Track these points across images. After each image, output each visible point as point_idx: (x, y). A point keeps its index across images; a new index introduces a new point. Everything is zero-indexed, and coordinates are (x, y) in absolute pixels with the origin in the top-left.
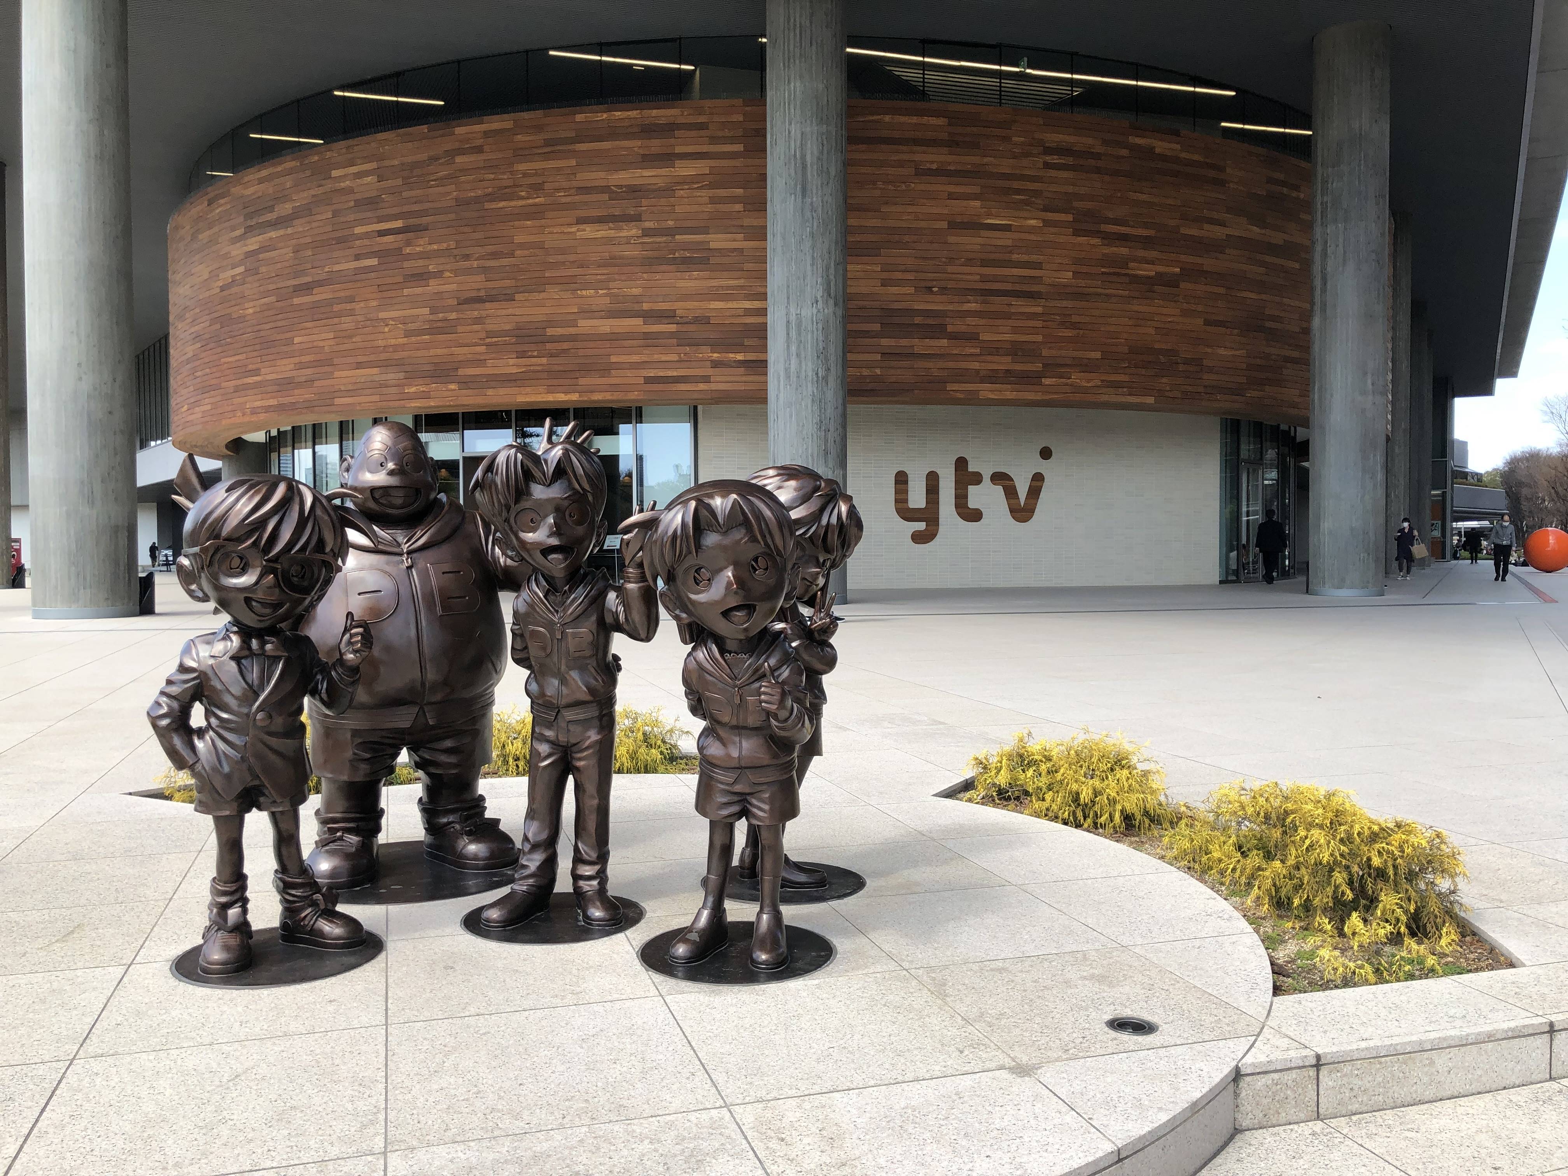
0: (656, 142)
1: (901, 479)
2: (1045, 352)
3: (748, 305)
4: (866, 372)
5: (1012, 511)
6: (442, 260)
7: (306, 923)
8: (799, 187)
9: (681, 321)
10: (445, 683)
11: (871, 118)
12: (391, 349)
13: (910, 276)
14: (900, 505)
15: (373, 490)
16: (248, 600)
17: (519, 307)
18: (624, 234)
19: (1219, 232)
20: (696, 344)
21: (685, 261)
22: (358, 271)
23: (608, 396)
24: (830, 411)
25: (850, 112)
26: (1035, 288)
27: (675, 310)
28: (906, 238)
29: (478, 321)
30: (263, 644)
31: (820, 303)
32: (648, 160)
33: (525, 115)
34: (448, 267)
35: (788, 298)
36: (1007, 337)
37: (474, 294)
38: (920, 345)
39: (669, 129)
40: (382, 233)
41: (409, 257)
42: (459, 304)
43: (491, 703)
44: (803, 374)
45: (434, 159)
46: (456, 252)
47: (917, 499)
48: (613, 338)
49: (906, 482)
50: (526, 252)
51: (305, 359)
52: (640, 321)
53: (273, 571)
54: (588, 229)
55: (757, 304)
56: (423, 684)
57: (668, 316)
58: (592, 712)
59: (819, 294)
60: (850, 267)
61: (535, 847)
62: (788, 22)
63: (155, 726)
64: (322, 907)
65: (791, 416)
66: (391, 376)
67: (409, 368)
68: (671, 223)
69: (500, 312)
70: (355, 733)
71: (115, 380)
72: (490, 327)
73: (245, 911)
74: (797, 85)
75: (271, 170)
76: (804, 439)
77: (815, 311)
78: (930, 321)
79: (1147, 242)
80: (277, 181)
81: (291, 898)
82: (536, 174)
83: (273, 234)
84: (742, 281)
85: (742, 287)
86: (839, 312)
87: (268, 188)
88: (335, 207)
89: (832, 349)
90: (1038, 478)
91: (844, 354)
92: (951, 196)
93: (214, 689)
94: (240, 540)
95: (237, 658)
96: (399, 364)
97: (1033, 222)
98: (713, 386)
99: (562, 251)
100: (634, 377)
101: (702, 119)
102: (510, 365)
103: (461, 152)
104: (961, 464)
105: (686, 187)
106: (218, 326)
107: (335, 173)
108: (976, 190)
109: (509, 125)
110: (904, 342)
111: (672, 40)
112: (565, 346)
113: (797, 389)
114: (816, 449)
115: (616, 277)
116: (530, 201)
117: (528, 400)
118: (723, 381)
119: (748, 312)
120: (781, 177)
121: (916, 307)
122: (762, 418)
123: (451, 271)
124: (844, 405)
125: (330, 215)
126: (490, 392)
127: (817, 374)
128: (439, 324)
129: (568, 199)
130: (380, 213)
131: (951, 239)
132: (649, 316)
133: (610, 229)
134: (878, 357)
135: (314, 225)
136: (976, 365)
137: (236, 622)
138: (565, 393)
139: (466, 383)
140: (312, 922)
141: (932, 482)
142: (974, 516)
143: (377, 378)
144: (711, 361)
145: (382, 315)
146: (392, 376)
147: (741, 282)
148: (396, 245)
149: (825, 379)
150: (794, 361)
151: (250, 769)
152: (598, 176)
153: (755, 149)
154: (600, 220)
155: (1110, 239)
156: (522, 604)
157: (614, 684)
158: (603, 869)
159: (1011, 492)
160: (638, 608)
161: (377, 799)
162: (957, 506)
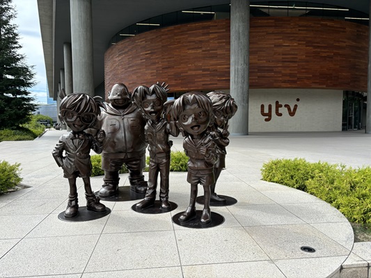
2: (298, 75)
4: (254, 81)
5: (289, 114)
8: (238, 38)
9: (211, 71)
10: (132, 147)
11: (256, 21)
12: (148, 80)
13: (265, 58)
14: (262, 112)
15: (114, 100)
16: (74, 125)
17: (175, 69)
18: (198, 51)
19: (344, 44)
20: (214, 76)
21: (212, 57)
22: (142, 63)
24: (245, 90)
25: (251, 20)
26: (296, 60)
27: (209, 68)
28: (264, 49)
30: (79, 136)
31: (243, 65)
32: (204, 34)
35: (235, 64)
36: (289, 72)
37: (165, 67)
38: (266, 74)
39: (209, 27)
40: (146, 54)
41: (151, 59)
42: (162, 69)
44: (238, 82)
45: (157, 37)
46: (162, 57)
47: (266, 111)
48: (195, 75)
49: (264, 107)
50: (177, 57)
52: (201, 71)
53: (79, 117)
54: (190, 51)
55: (228, 66)
56: (126, 148)
58: (164, 155)
59: (242, 63)
60: (250, 57)
63: (53, 155)
64: (95, 202)
65: (235, 91)
69: (171, 71)
70: (111, 159)
72: (169, 74)
74: (238, 14)
77: (241, 67)
78: (269, 69)
79: (325, 48)
80: (125, 44)
81: (88, 199)
82: (179, 39)
83: (124, 56)
85: (225, 62)
86: (247, 67)
87: (123, 46)
88: (137, 49)
89: (245, 76)
90: (296, 106)
91: (248, 77)
92: (275, 39)
93: (67, 147)
94: (71, 109)
95: (72, 139)
97: (295, 44)
98: (218, 86)
100: (200, 84)
101: (216, 24)
103: (163, 35)
104: (277, 102)
105: (212, 40)
106: (113, 76)
107: (136, 41)
108: (281, 37)
109: (173, 28)
110: (263, 74)
112: (185, 77)
113: (237, 85)
115: (196, 61)
116: (177, 45)
117: (177, 90)
119: (226, 68)
121: (266, 66)
124: (248, 89)
125: (135, 51)
127: (242, 81)
128: (158, 74)
130: (146, 49)
131: (275, 49)
132: (204, 70)
133: (195, 51)
134: (257, 77)
136: (281, 79)
140: (93, 205)
141: (270, 107)
142: (280, 115)
144: (217, 80)
145: (146, 72)
148: (149, 57)
149: (244, 82)
150: (236, 79)
151: (76, 167)
152: (193, 39)
153: (229, 30)
154: (193, 49)
155: (315, 47)
156: (146, 127)
157: (170, 148)
158: (167, 195)
159: (289, 109)
160: (174, 128)
161: (118, 175)
162: (276, 112)
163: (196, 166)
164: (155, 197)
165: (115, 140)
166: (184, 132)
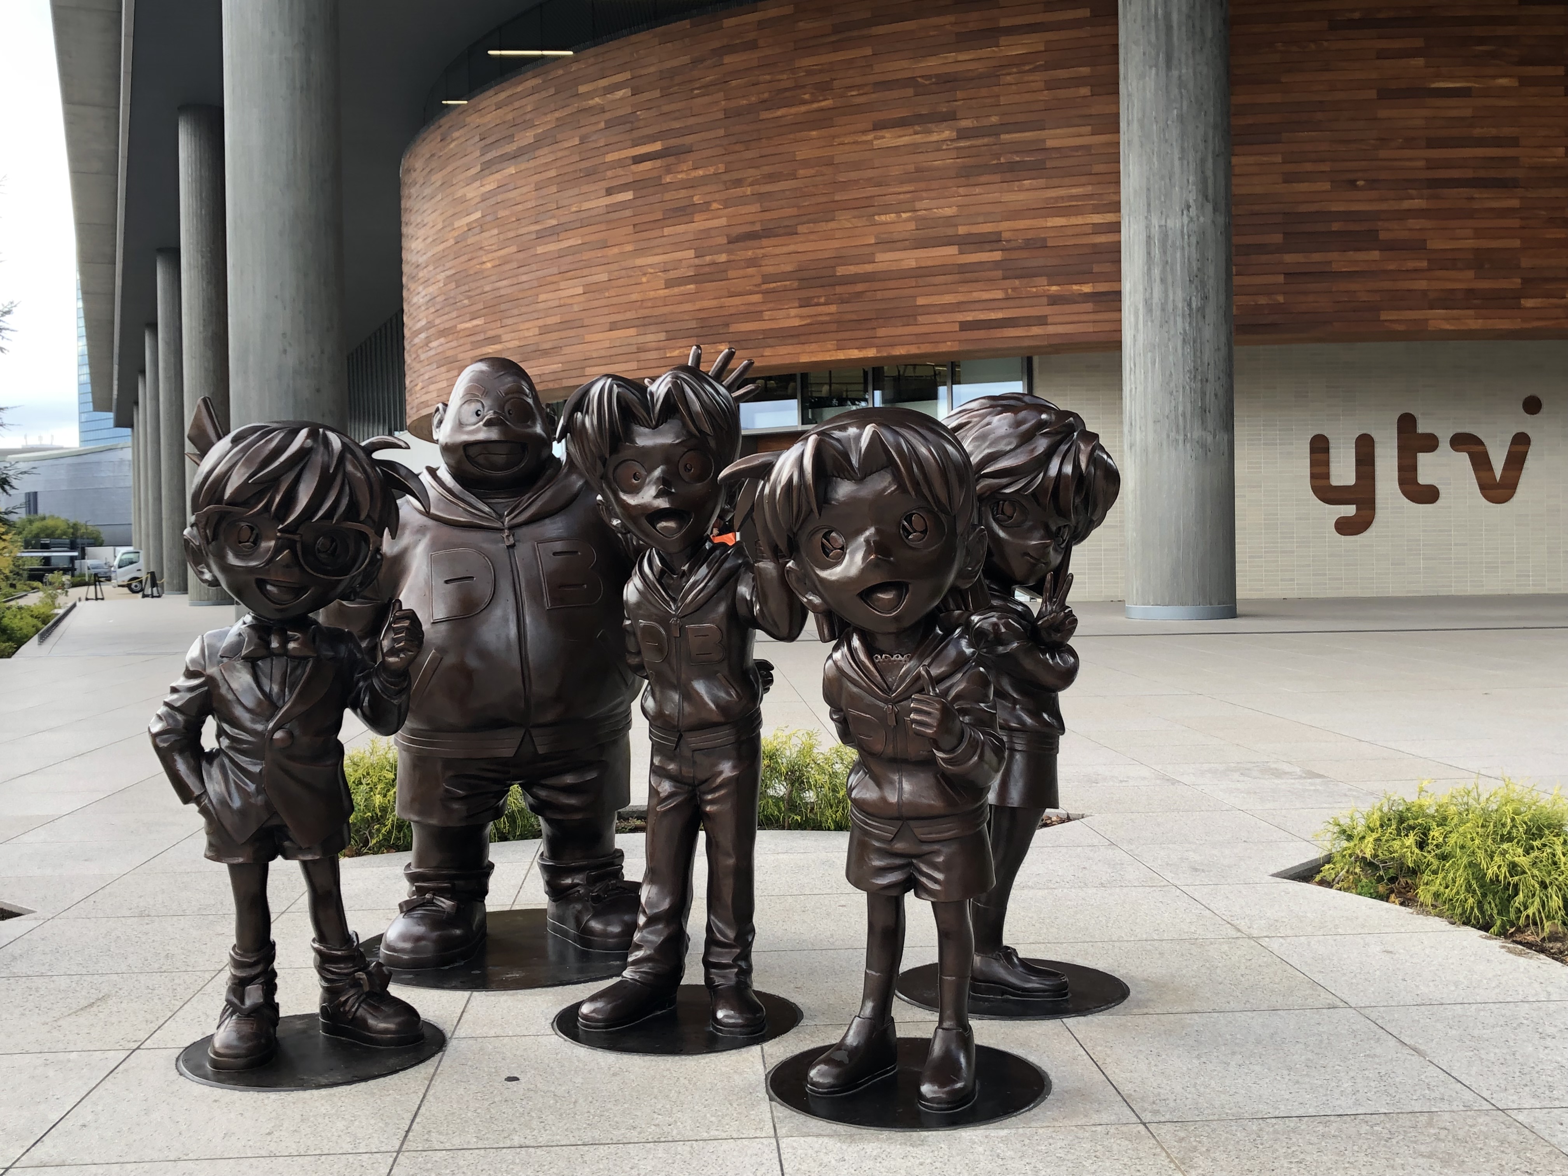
0: (974, 16)
1: (1320, 447)
2: (1525, 263)
3: (1097, 219)
4: (1263, 300)
5: (1482, 487)
7: (347, 1009)
8: (1162, 56)
9: (1009, 246)
10: (558, 699)
12: (650, 304)
13: (1325, 167)
14: (1321, 482)
15: (467, 445)
16: (261, 584)
17: (802, 242)
18: (935, 137)
20: (1027, 274)
21: (1012, 167)
22: (613, 209)
23: (913, 350)
26: (1509, 173)
27: (1000, 233)
28: (1318, 116)
29: (752, 262)
30: (285, 641)
31: (1193, 212)
32: (966, 39)
34: (717, 196)
35: (1149, 205)
36: (1470, 243)
40: (638, 160)
41: (667, 187)
42: (729, 243)
43: (625, 727)
44: (1170, 307)
45: (695, 62)
46: (726, 177)
48: (921, 273)
49: (1327, 450)
50: (812, 172)
51: (550, 321)
52: (953, 250)
53: (289, 546)
54: (887, 135)
55: (1109, 218)
56: (528, 699)
57: (992, 241)
58: (724, 736)
59: (1192, 197)
60: (1235, 160)
61: (654, 920)
63: (159, 747)
64: (366, 988)
65: (1153, 363)
66: (650, 337)
67: (669, 327)
68: (994, 119)
69: (778, 251)
70: (448, 763)
71: (322, 352)
72: (770, 270)
73: (272, 989)
76: (1171, 393)
77: (1186, 220)
78: (1354, 227)
80: (517, 104)
81: (330, 976)
82: (821, 71)
83: (512, 170)
85: (1090, 196)
86: (1221, 220)
87: (507, 114)
88: (583, 131)
89: (1211, 270)
90: (1521, 442)
91: (1229, 276)
92: (1382, 55)
93: (225, 699)
94: (248, 503)
95: (250, 659)
96: (660, 322)
97: (1503, 82)
98: (1051, 329)
99: (856, 166)
100: (948, 322)
103: (730, 49)
104: (1407, 423)
105: (1015, 70)
106: (453, 285)
107: (582, 89)
108: (1419, 43)
110: (1316, 257)
112: (860, 287)
113: (1161, 326)
114: (1189, 405)
115: (924, 194)
116: (815, 106)
117: (814, 359)
119: (1099, 229)
120: (1136, 43)
121: (1334, 209)
124: (1229, 347)
125: (577, 141)
126: (768, 352)
127: (1190, 305)
128: (707, 269)
130: (636, 134)
131: (1383, 113)
133: (916, 133)
134: (1281, 279)
136: (1422, 285)
138: (859, 348)
140: (353, 1010)
141: (1365, 448)
142: (1429, 495)
143: (633, 341)
144: (1048, 296)
145: (639, 262)
146: (652, 338)
147: (1089, 189)
148: (655, 174)
149: (1201, 310)
150: (1157, 289)
151: (269, 804)
152: (901, 66)
153: (1105, 13)
156: (631, 591)
158: (745, 956)
159: (1481, 461)
160: (776, 596)
161: (482, 851)
162: (1402, 482)
163: (893, 798)
164: (678, 969)
165: (473, 662)
166: (828, 615)
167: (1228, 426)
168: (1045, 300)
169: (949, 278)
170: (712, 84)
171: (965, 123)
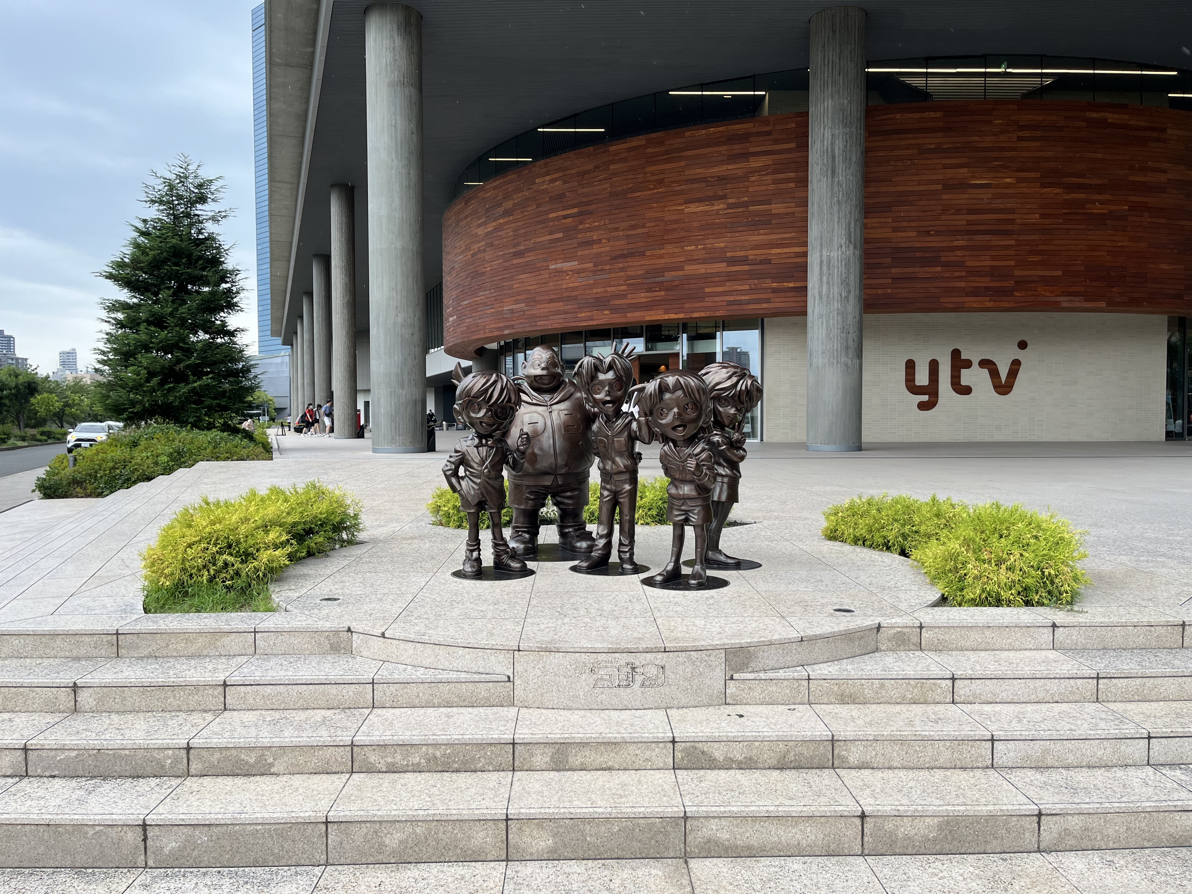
0: (737, 146)
1: (910, 366)
2: (1017, 273)
3: (797, 249)
4: (880, 292)
5: (995, 387)
6: (601, 232)
7: (504, 561)
8: (830, 171)
9: (752, 263)
10: (566, 465)
11: (886, 117)
12: (570, 290)
13: (914, 224)
14: (910, 383)
15: (535, 376)
16: (481, 422)
17: (647, 260)
18: (716, 208)
19: (1163, 178)
20: (761, 277)
21: (754, 223)
22: (552, 241)
23: (703, 315)
24: (850, 320)
25: (869, 113)
26: (1010, 227)
27: (748, 256)
28: (911, 198)
29: (622, 270)
30: (487, 442)
31: (844, 248)
32: (733, 158)
33: (654, 135)
34: (605, 236)
35: (822, 245)
36: (988, 263)
37: (620, 253)
38: (920, 271)
39: (745, 137)
40: (565, 217)
41: (581, 231)
42: (611, 260)
43: (589, 476)
44: (831, 296)
45: (596, 168)
46: (609, 226)
47: (922, 378)
48: (707, 276)
49: (914, 367)
50: (653, 224)
51: (520, 298)
52: (723, 265)
53: (491, 410)
54: (692, 206)
55: (803, 249)
56: (556, 465)
57: (743, 261)
58: (626, 476)
59: (843, 242)
60: (865, 222)
61: (601, 537)
62: (824, 60)
63: (445, 475)
64: (510, 554)
65: (822, 323)
67: (580, 302)
68: (746, 199)
69: (635, 264)
70: (528, 486)
72: (631, 273)
73: (479, 554)
74: (829, 103)
75: (501, 181)
76: (831, 339)
77: (840, 253)
78: (928, 255)
79: (1100, 189)
80: (504, 187)
81: (498, 551)
82: (660, 173)
83: (502, 221)
84: (793, 234)
85: (793, 238)
86: (858, 253)
88: (537, 202)
89: (852, 277)
90: (1016, 364)
91: (862, 280)
92: (946, 166)
93: (468, 460)
94: (478, 398)
95: (477, 447)
96: (575, 299)
97: (1008, 180)
98: (772, 305)
99: (676, 222)
100: (721, 301)
101: (768, 128)
102: (643, 297)
103: (613, 162)
104: (956, 354)
105: (757, 174)
106: (470, 279)
107: (537, 181)
108: (965, 160)
109: (643, 142)
110: (908, 270)
111: (750, 77)
113: (827, 306)
114: (840, 345)
115: (710, 236)
116: (656, 191)
118: (778, 303)
119: (797, 255)
120: (817, 164)
121: (918, 246)
122: (804, 327)
123: (606, 239)
124: (861, 317)
125: (534, 207)
126: (629, 315)
127: (841, 295)
129: (680, 188)
130: (565, 204)
131: (944, 197)
132: (732, 262)
133: (706, 205)
134: (890, 281)
135: (525, 214)
136: (963, 284)
137: (477, 432)
138: (676, 314)
139: (615, 310)
140: (506, 561)
141: (934, 366)
142: (966, 391)
143: (562, 308)
144: (771, 288)
146: (570, 307)
148: (574, 224)
149: (847, 297)
150: (825, 287)
151: (482, 493)
152: (699, 171)
153: (803, 146)
154: (700, 200)
155: (1070, 188)
156: (595, 427)
157: (636, 464)
158: (632, 549)
159: (994, 373)
160: (645, 430)
162: (953, 384)
163: (681, 493)
164: (609, 553)
165: (536, 451)
166: (662, 435)
167: (859, 354)
168: (770, 291)
169: (722, 279)
170: (605, 179)
171: (731, 201)
